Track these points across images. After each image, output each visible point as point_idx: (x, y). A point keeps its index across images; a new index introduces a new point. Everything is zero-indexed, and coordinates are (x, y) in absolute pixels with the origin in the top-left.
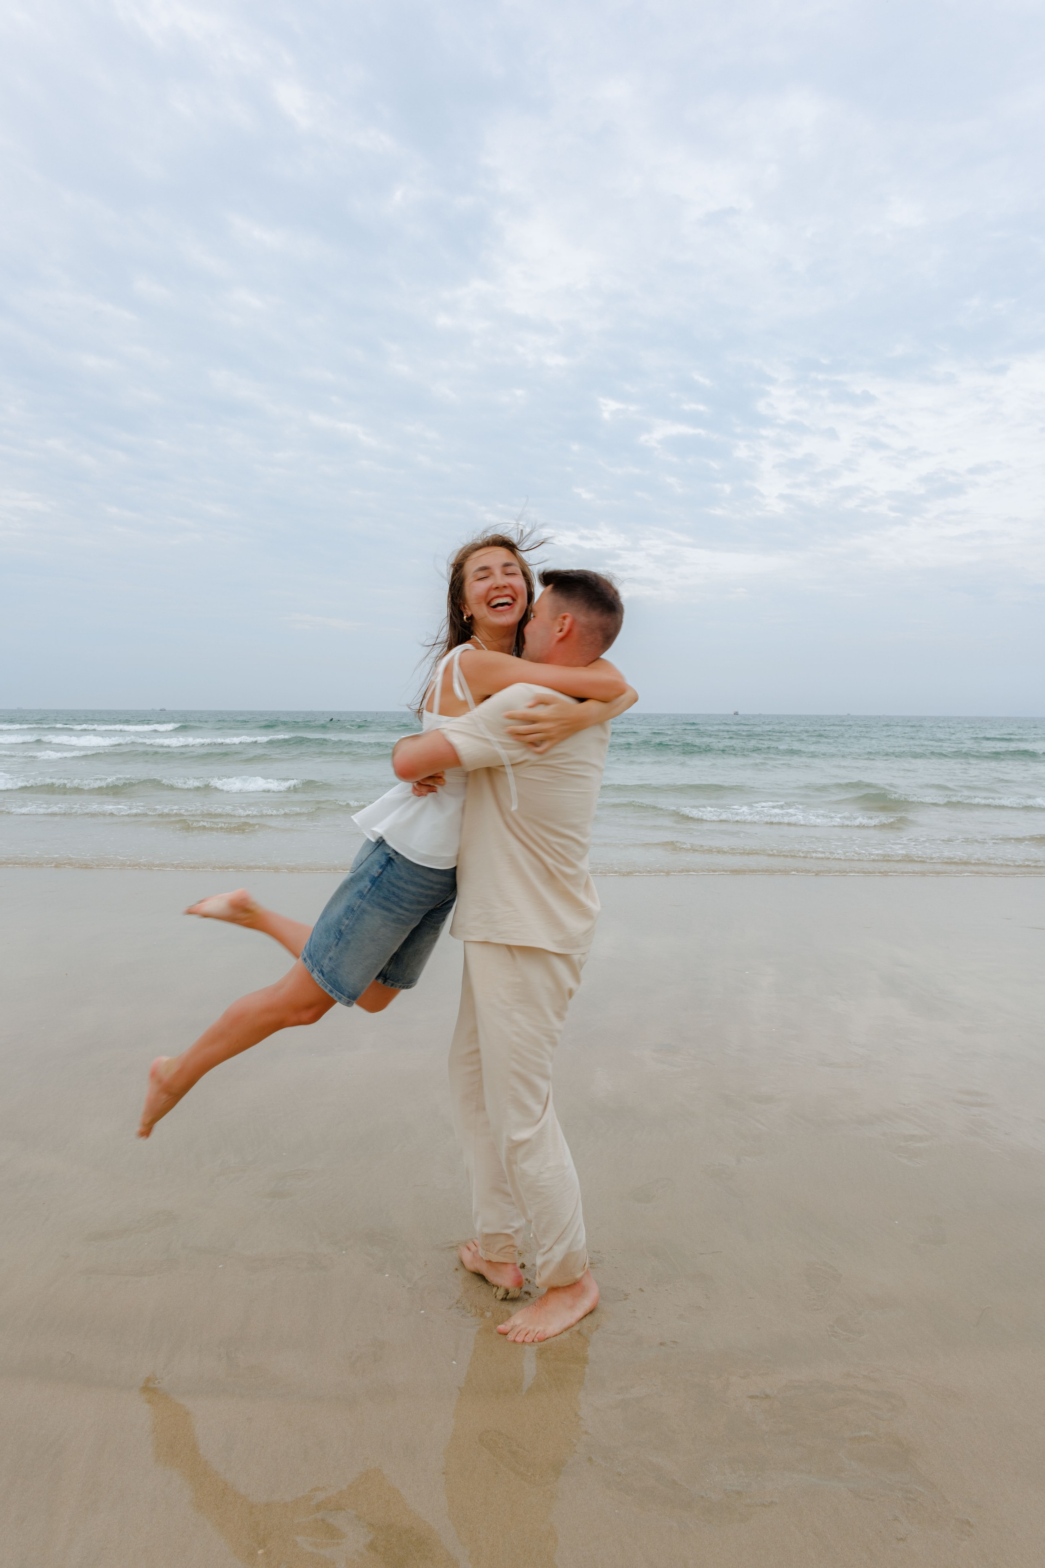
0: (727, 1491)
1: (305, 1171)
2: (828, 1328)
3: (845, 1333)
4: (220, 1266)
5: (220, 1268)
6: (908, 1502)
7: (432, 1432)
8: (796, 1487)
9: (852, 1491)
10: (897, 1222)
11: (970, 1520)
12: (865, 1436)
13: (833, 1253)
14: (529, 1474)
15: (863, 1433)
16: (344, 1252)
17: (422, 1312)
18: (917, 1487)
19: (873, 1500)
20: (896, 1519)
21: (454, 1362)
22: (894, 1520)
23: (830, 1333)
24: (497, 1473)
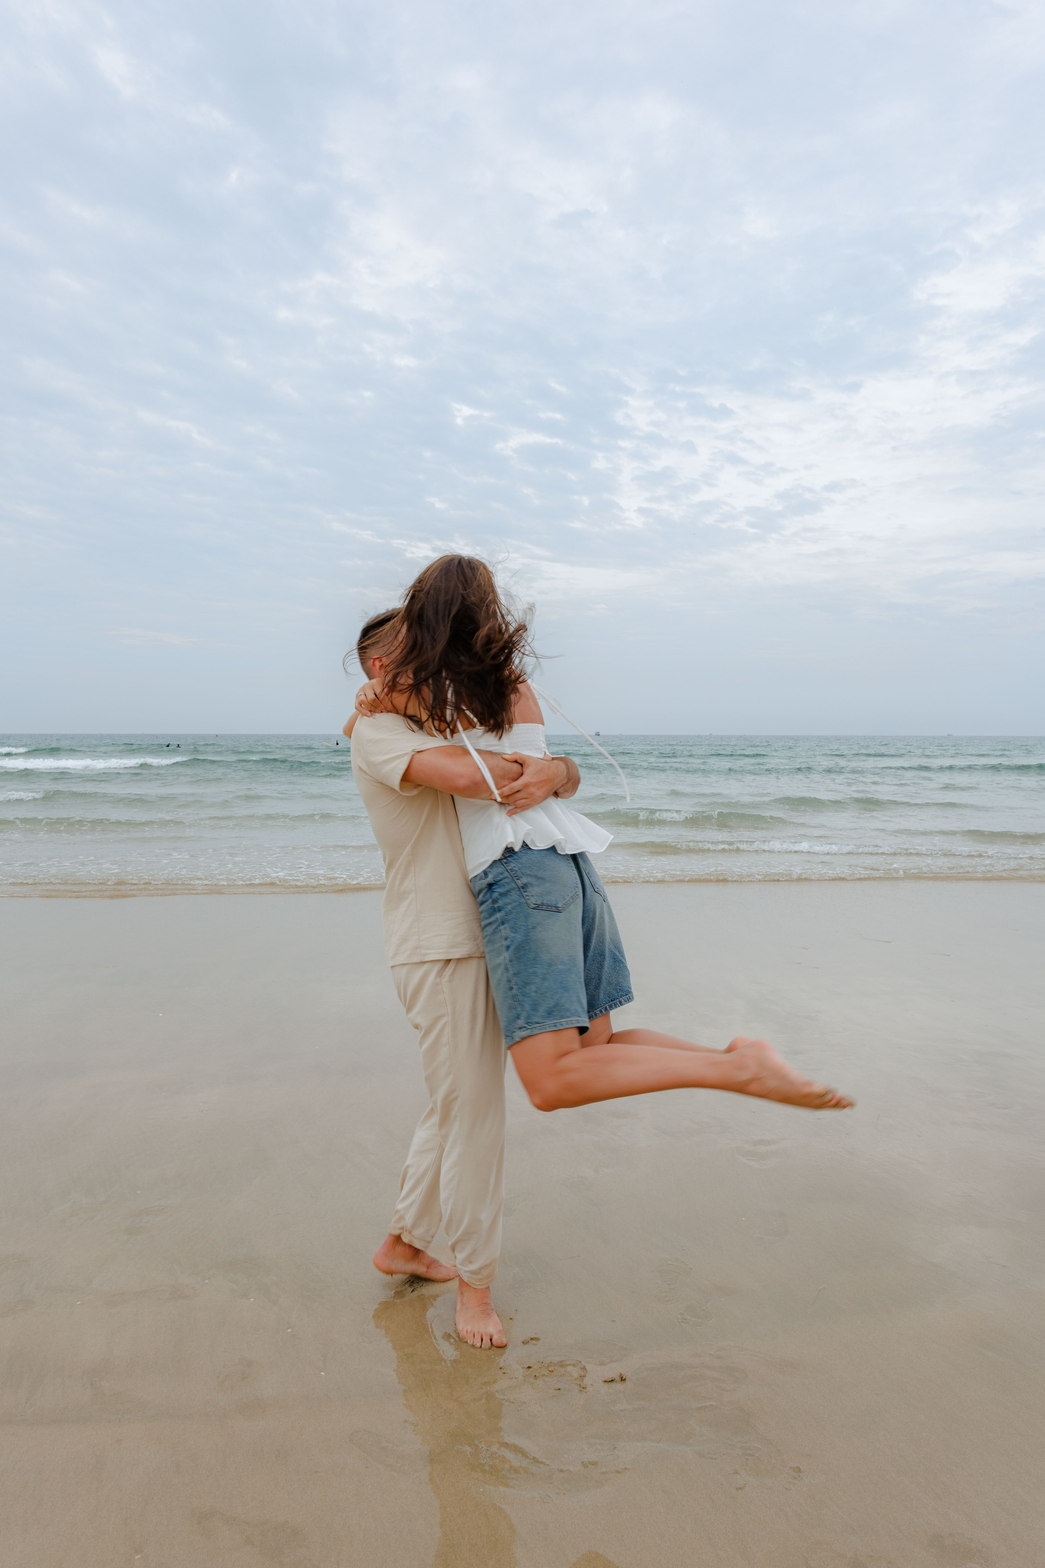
0: (585, 1463)
1: (162, 1207)
2: (679, 1316)
3: (693, 1320)
4: (78, 1303)
5: (78, 1305)
6: (747, 1457)
7: (303, 1437)
8: (647, 1454)
9: (697, 1453)
10: (744, 1219)
11: (801, 1467)
12: (711, 1405)
13: (684, 1250)
14: (399, 1465)
15: (708, 1403)
16: (207, 1281)
17: (289, 1330)
18: (755, 1445)
19: (715, 1459)
20: (736, 1472)
21: (322, 1373)
22: (734, 1473)
23: (680, 1321)
24: (367, 1467)
